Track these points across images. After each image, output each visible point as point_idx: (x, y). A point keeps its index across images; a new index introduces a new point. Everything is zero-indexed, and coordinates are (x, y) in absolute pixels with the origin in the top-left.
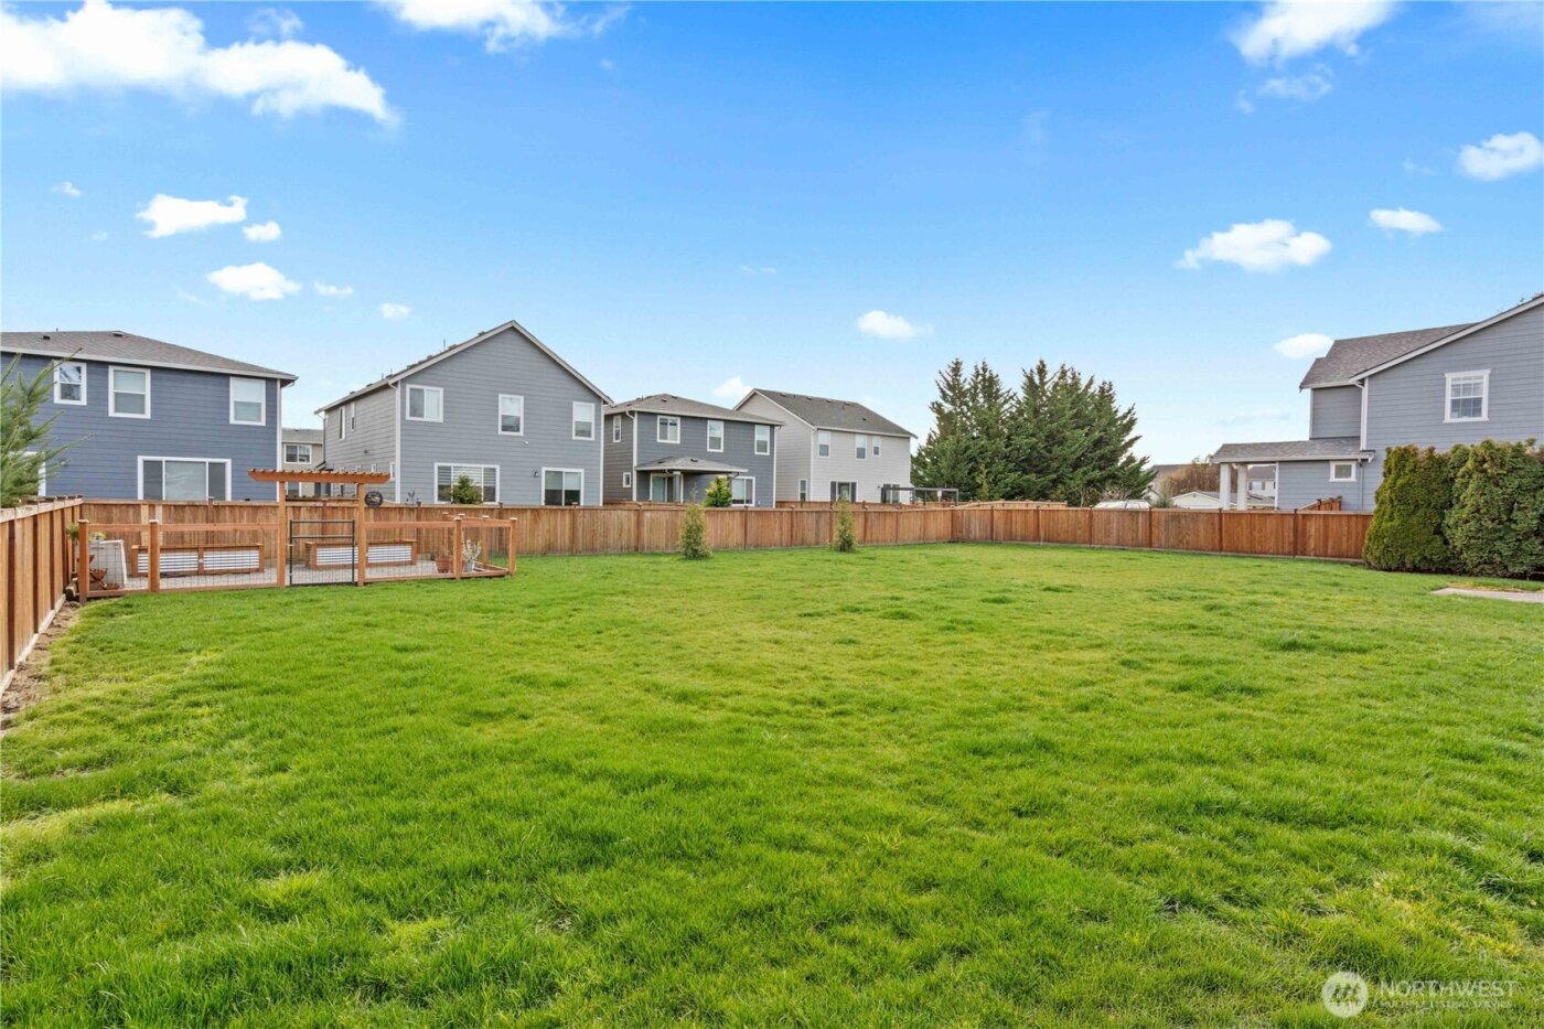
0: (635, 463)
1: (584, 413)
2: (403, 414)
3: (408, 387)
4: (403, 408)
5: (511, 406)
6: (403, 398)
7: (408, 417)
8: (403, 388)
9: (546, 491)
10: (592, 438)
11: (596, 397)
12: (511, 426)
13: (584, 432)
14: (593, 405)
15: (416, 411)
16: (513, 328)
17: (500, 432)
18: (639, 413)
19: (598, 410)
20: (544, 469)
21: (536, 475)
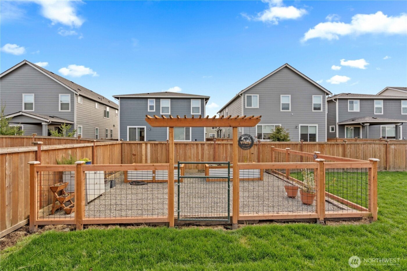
0: (337, 121)
1: (317, 100)
2: (244, 106)
3: (246, 95)
4: (244, 104)
5: (286, 99)
6: (244, 100)
7: (246, 107)
8: (244, 96)
9: (301, 134)
10: (322, 110)
11: (324, 92)
12: (286, 107)
13: (317, 108)
14: (322, 96)
15: (249, 104)
16: (286, 67)
17: (281, 110)
18: (339, 99)
19: (324, 98)
20: (300, 125)
21: (296, 127)
